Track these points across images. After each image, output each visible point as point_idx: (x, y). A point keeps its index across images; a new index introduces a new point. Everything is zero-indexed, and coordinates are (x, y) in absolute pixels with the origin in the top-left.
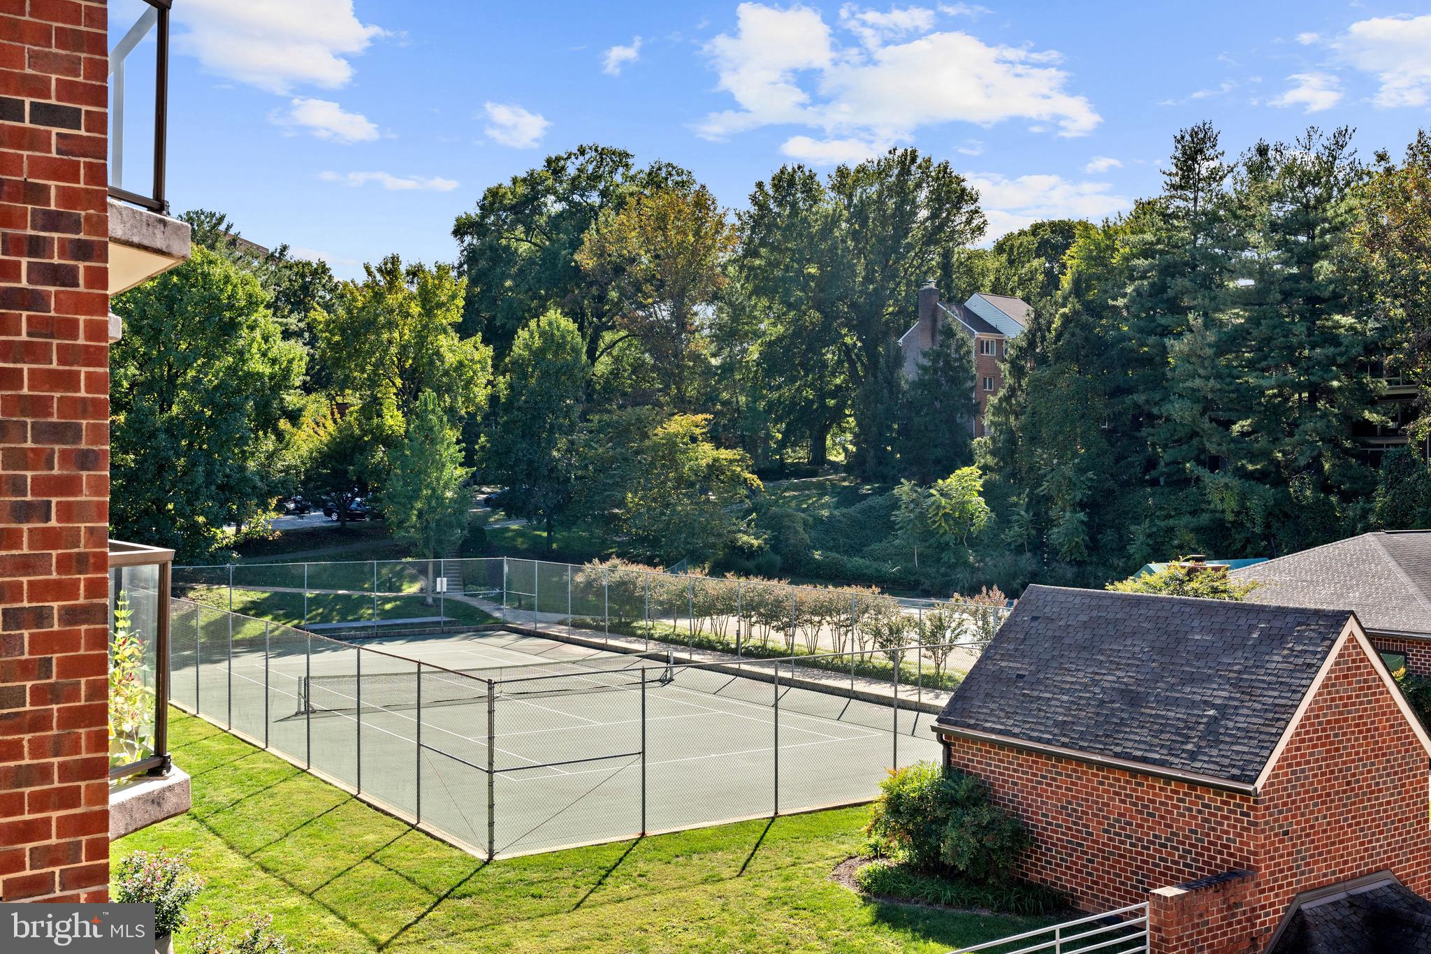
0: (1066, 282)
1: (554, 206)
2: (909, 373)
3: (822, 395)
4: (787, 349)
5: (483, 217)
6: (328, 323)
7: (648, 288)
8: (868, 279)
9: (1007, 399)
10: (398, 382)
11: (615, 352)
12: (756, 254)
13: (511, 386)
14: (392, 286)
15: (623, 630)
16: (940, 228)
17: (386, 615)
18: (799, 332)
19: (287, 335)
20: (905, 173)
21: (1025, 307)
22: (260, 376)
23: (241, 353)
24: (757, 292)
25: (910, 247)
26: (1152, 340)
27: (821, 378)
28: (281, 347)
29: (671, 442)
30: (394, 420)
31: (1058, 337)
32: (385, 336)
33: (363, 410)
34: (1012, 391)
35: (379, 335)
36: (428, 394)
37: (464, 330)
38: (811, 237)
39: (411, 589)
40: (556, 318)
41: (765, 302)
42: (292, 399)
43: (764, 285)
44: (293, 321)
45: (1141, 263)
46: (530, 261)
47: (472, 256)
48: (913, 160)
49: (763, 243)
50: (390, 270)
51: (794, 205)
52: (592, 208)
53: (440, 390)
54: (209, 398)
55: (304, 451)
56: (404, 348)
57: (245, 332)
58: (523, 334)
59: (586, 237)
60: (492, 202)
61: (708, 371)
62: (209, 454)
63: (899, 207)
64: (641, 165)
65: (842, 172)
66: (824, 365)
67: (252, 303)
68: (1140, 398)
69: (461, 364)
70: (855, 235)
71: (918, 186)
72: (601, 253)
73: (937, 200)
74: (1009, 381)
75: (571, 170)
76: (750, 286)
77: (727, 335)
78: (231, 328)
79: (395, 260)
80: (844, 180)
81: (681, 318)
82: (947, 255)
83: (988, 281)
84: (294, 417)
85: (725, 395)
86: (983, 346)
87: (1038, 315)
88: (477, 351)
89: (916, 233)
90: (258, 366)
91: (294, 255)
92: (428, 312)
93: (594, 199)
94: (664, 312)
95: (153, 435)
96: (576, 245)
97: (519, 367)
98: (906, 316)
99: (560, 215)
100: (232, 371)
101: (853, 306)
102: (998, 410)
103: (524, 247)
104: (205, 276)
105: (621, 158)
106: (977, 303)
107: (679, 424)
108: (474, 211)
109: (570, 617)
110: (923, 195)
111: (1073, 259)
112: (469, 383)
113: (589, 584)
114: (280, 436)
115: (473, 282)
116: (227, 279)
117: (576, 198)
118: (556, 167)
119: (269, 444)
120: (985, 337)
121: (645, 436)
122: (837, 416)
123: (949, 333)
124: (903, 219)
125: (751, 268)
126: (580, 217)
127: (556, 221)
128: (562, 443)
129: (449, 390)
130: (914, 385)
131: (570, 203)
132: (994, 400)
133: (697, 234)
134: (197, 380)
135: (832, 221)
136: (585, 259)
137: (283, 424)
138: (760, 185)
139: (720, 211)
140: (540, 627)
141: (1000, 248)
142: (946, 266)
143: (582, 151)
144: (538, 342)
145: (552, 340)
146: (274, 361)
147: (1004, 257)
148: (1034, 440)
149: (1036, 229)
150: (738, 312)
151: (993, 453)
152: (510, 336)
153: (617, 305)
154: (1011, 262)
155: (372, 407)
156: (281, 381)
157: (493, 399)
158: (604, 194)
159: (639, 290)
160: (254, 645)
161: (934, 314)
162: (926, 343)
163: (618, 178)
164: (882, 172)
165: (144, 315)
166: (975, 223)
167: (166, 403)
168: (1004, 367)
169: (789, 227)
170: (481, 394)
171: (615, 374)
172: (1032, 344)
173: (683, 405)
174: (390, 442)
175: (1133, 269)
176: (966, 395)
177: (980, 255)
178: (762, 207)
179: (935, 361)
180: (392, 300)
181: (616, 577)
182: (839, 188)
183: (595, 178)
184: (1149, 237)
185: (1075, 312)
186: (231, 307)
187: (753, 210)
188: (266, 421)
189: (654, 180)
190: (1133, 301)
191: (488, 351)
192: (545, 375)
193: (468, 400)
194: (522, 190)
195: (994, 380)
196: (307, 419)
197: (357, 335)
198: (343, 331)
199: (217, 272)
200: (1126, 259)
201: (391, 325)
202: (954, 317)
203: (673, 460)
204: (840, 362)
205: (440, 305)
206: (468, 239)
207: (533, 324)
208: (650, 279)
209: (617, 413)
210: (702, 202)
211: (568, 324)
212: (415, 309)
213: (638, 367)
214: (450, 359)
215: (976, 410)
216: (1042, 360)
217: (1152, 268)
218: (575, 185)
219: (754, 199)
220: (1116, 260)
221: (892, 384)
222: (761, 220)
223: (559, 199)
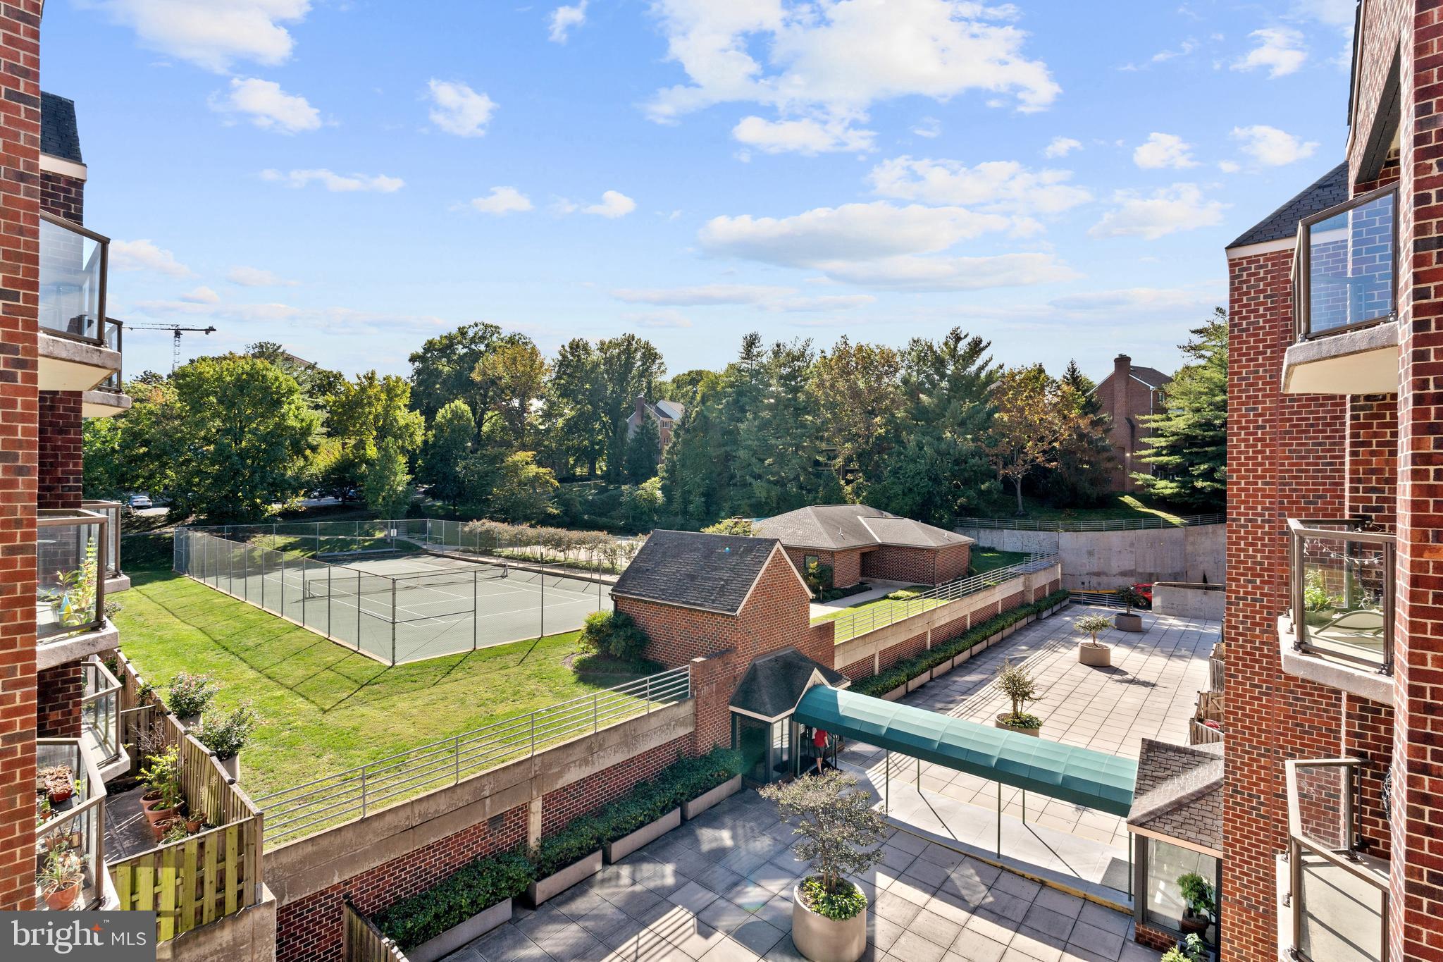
0: (698, 397)
1: (461, 350)
2: (631, 435)
3: (593, 443)
4: (576, 423)
5: (425, 353)
6: (335, 402)
7: (508, 392)
8: (613, 392)
9: (673, 447)
10: (375, 433)
11: (493, 421)
12: (561, 378)
13: (435, 436)
14: (371, 385)
15: (488, 553)
16: (647, 370)
17: (364, 548)
18: (581, 414)
19: (317, 407)
20: (630, 344)
21: (683, 407)
22: (293, 428)
23: (283, 415)
24: (562, 395)
25: (633, 378)
26: (733, 423)
27: (592, 436)
28: (306, 413)
29: (515, 464)
30: (372, 451)
31: (694, 421)
32: (367, 410)
33: (355, 446)
34: (675, 444)
35: (362, 407)
36: (390, 439)
37: (411, 408)
38: (587, 371)
39: (379, 535)
40: (461, 405)
41: (565, 400)
42: (312, 440)
43: (565, 392)
44: (321, 401)
45: (729, 390)
46: (449, 376)
47: (419, 372)
48: (633, 339)
49: (564, 373)
50: (371, 378)
51: (579, 356)
52: (481, 352)
53: (396, 437)
54: (263, 439)
55: (322, 466)
56: (376, 418)
57: (286, 407)
58: (441, 411)
59: (477, 365)
60: (430, 346)
61: (538, 431)
62: (264, 467)
63: (627, 359)
64: (506, 333)
65: (602, 343)
66: (594, 430)
67: (291, 391)
68: (728, 448)
69: (407, 425)
70: (607, 372)
71: (636, 350)
72: (484, 374)
73: (644, 356)
74: (674, 439)
75: (471, 333)
76: (558, 393)
77: (548, 415)
78: (278, 403)
79: (373, 373)
80: (603, 347)
81: (524, 408)
82: (649, 383)
83: (668, 395)
84: (314, 449)
85: (546, 443)
86: (664, 424)
87: (686, 411)
88: (417, 418)
89: (634, 372)
90: (292, 422)
91: (321, 366)
92: (391, 399)
93: (482, 347)
94: (516, 403)
95: (229, 457)
96: (472, 369)
97: (440, 428)
98: (631, 409)
99: (465, 354)
100: (277, 425)
101: (606, 404)
102: (668, 453)
103: (446, 369)
104: (264, 376)
105: (496, 329)
106: (661, 405)
107: (520, 456)
108: (420, 351)
109: (461, 548)
110: (639, 355)
111: (701, 388)
112: (411, 435)
113: (471, 532)
114: (306, 458)
115: (419, 384)
116: (277, 379)
117: (473, 347)
118: (462, 332)
119: (301, 463)
120: (665, 420)
121: (503, 461)
122: (600, 453)
123: (649, 418)
124: (629, 365)
125: (559, 384)
126: (476, 356)
127: (462, 358)
128: (462, 464)
129: (401, 437)
130: (633, 440)
131: (470, 349)
132: (667, 448)
133: (531, 367)
134: (257, 429)
135: (596, 365)
136: (476, 376)
137: (308, 452)
138: (563, 346)
139: (542, 357)
140: (446, 553)
141: (674, 381)
142: (649, 388)
143: (476, 325)
144: (449, 416)
145: (457, 415)
146: (302, 420)
147: (675, 385)
148: (683, 466)
149: (690, 373)
150: (552, 405)
151: (667, 472)
152: (435, 412)
153: (492, 398)
154: (678, 387)
155: (361, 445)
156: (307, 431)
157: (425, 442)
158: (487, 346)
159: (503, 392)
160: (289, 564)
161: (643, 409)
162: (639, 422)
163: (494, 338)
164: (619, 345)
165: (225, 395)
166: (662, 368)
167: (238, 440)
168: (672, 433)
169: (577, 366)
170: (419, 439)
171: (492, 431)
172: (683, 423)
173: (524, 447)
174: (370, 463)
175: (725, 392)
176: (656, 445)
177: (665, 383)
178: (564, 356)
179: (642, 430)
180: (371, 392)
181: (484, 528)
182: (601, 350)
183: (483, 338)
184: (732, 379)
185: (702, 410)
186: (277, 393)
187: (560, 358)
188: (299, 451)
189: (512, 341)
190: (725, 407)
191: (423, 418)
192: (453, 431)
193: (412, 442)
194: (445, 342)
195: (668, 439)
196: (321, 449)
197: (351, 409)
198: (343, 406)
199: (270, 375)
200: (723, 388)
201: (370, 404)
202: (651, 410)
203: (516, 473)
204: (601, 430)
205: (397, 396)
206: (417, 364)
207: (447, 406)
208: (508, 387)
209: (490, 450)
210: (534, 353)
211: (466, 407)
212: (383, 396)
213: (503, 428)
214: (402, 422)
215: (660, 452)
216: (687, 431)
217: (733, 392)
218: (473, 341)
219: (560, 352)
220: (719, 389)
221: (623, 440)
222: (563, 363)
223: (464, 347)
